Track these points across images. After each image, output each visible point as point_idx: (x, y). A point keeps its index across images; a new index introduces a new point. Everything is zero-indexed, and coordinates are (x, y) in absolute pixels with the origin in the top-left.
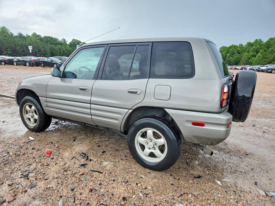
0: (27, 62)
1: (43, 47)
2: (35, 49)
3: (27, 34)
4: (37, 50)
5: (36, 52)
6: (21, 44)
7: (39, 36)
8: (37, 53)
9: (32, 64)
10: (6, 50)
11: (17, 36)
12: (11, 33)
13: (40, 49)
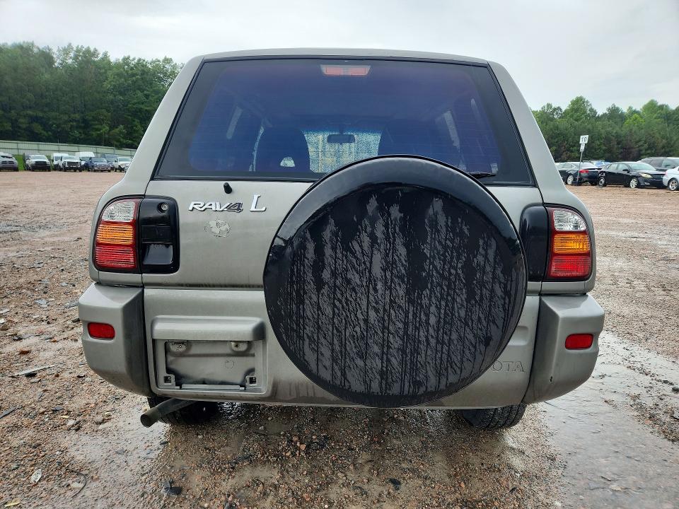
0: (570, 174)
1: (663, 138)
2: (641, 143)
3: (630, 108)
4: (646, 146)
5: (641, 150)
6: (608, 133)
7: (661, 107)
8: (643, 152)
9: (580, 179)
10: (568, 151)
11: (604, 115)
12: (592, 110)
13: (654, 143)
